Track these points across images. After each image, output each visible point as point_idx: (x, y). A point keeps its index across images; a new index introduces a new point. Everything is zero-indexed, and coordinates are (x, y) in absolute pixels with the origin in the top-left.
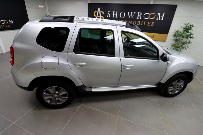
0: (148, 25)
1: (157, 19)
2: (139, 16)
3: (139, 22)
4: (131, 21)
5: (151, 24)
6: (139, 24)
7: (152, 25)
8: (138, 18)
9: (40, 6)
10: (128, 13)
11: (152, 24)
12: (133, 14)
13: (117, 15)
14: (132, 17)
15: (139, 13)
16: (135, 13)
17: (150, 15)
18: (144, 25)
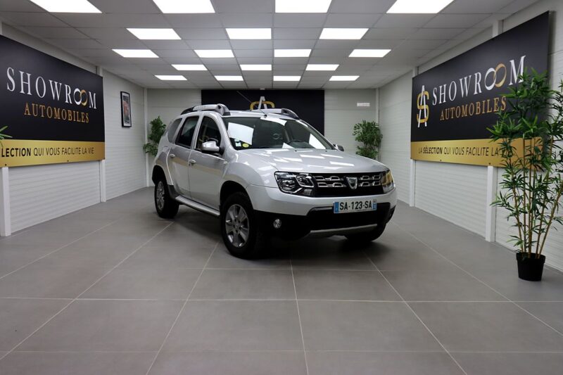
0: (495, 110)
1: (511, 83)
2: (477, 86)
3: (478, 105)
4: (466, 106)
5: (500, 103)
6: (478, 110)
7: (503, 106)
8: (476, 93)
9: (359, 104)
10: (461, 81)
11: (503, 102)
12: (468, 79)
14: (467, 92)
15: (476, 75)
16: (470, 77)
17: (495, 72)
18: (488, 112)
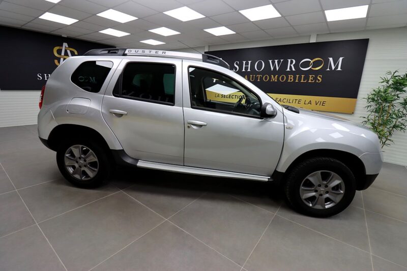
0: (310, 81)
1: (328, 70)
2: (291, 67)
3: (291, 77)
4: (276, 76)
5: (315, 78)
6: (291, 80)
7: (319, 80)
8: (288, 70)
10: (270, 61)
11: (319, 78)
12: (279, 62)
13: (249, 66)
14: (277, 69)
15: (289, 60)
16: (282, 60)
17: (312, 62)
18: (302, 81)
